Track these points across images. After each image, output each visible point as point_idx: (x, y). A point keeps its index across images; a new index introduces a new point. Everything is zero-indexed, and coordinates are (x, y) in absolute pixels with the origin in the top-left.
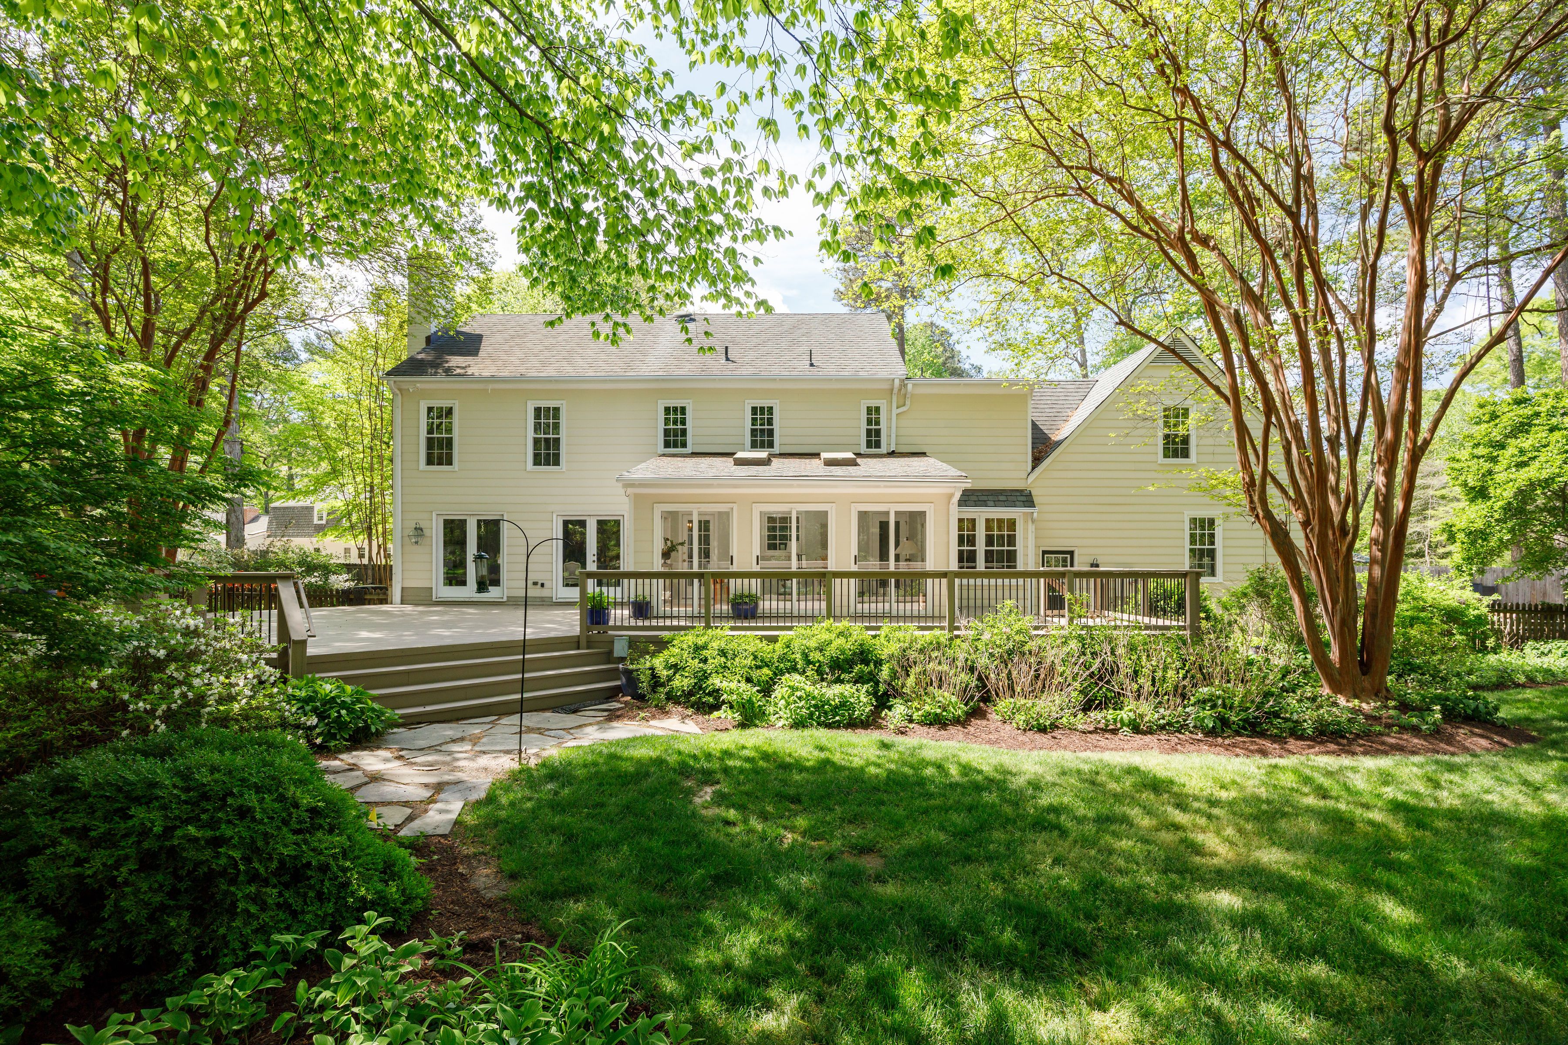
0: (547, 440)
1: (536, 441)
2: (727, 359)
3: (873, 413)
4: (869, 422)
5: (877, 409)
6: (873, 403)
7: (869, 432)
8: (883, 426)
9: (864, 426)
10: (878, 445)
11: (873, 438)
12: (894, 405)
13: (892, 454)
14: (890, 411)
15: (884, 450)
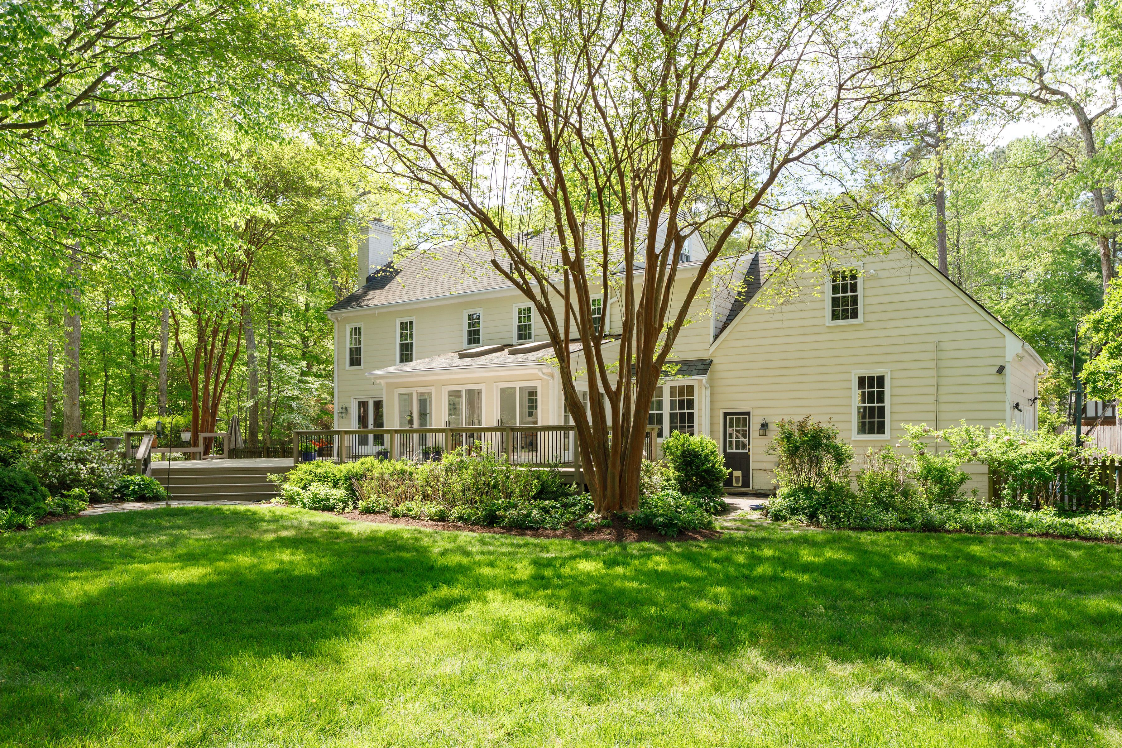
0: (407, 344)
1: (402, 345)
4: (594, 312)
11: (597, 325)
12: (608, 297)
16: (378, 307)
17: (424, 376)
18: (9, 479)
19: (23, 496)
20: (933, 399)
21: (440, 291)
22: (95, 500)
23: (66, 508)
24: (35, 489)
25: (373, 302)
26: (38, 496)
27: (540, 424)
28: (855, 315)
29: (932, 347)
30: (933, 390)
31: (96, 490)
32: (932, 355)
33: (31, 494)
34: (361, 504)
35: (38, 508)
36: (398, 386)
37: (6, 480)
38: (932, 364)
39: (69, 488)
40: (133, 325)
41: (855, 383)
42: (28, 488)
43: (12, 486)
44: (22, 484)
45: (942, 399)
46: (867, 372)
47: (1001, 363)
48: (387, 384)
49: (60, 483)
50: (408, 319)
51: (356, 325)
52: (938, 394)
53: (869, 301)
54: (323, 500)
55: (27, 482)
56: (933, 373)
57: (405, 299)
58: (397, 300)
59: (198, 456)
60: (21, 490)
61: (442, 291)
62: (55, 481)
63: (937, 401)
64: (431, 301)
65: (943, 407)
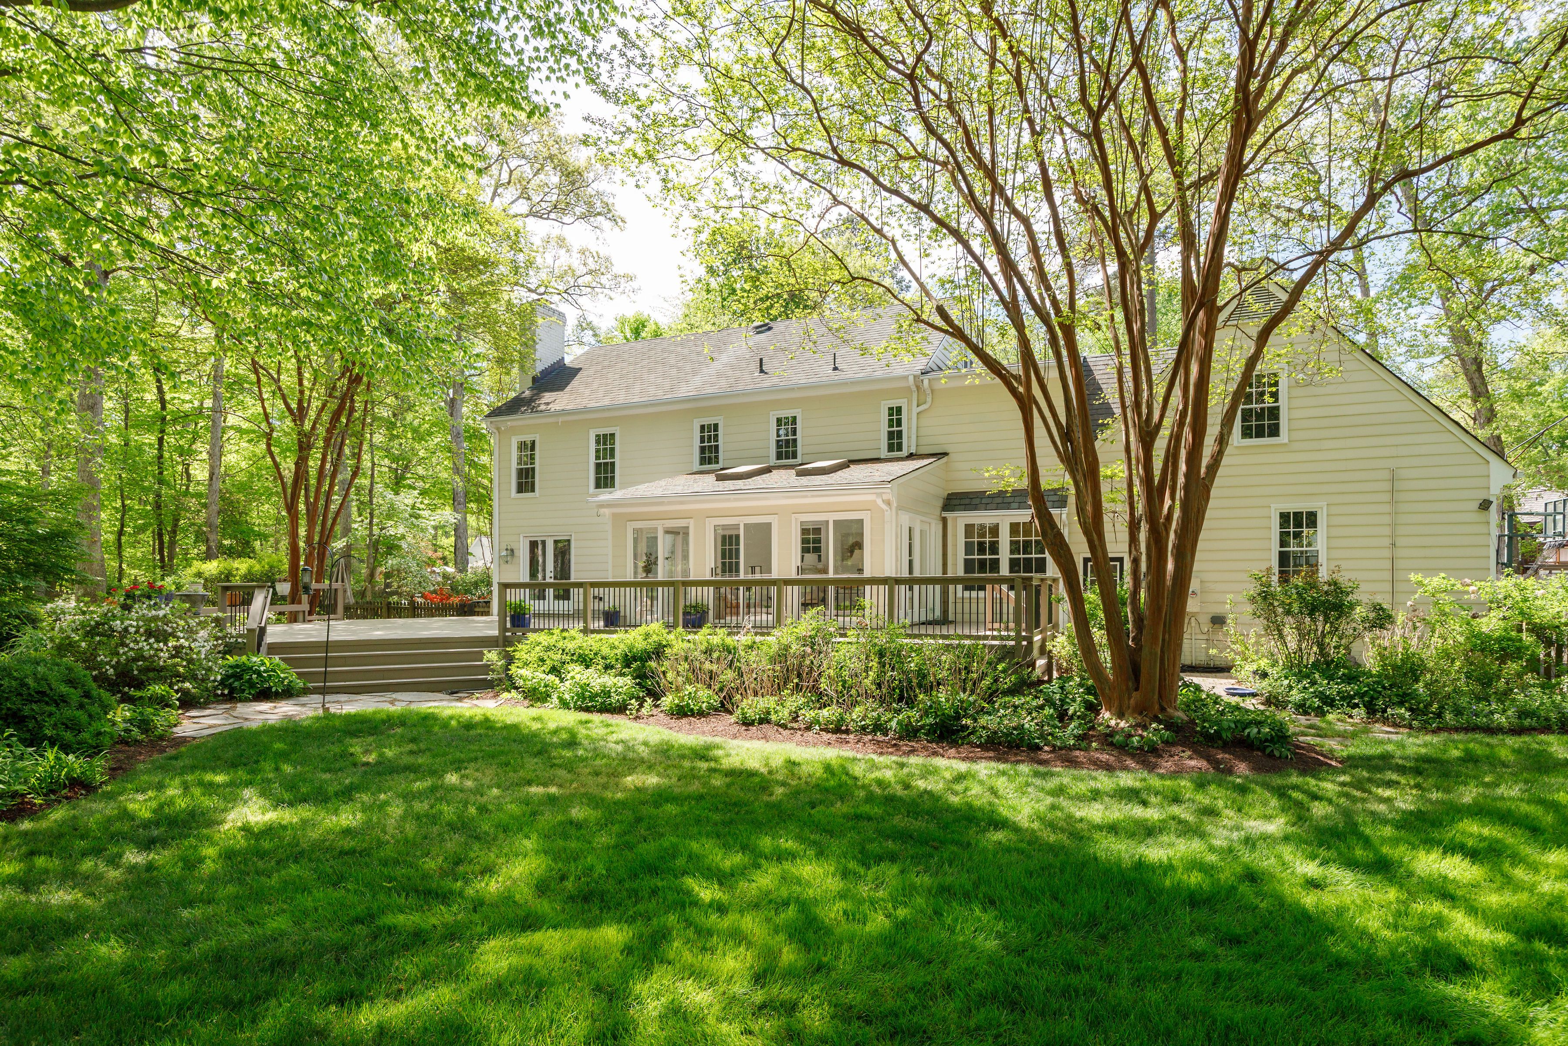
0: (606, 464)
1: (598, 466)
2: (762, 371)
3: (895, 413)
4: (891, 423)
5: (899, 410)
6: (894, 403)
7: (891, 435)
8: (904, 428)
9: (885, 428)
10: (900, 449)
11: (895, 440)
12: (915, 403)
13: (911, 456)
14: (909, 410)
15: (905, 453)
16: (563, 412)
17: (682, 503)
18: (37, 680)
19: (68, 712)
20: (1387, 542)
21: (655, 393)
22: (188, 702)
23: (145, 725)
24: (87, 695)
25: (553, 407)
26: (95, 709)
27: (867, 574)
28: (1274, 431)
29: (1386, 475)
30: (1387, 531)
31: (187, 685)
32: (1387, 486)
33: (81, 706)
34: (668, 701)
35: (99, 734)
36: (633, 518)
37: (30, 681)
38: (1387, 497)
39: (140, 685)
40: (161, 440)
41: (1276, 521)
42: (74, 695)
43: (43, 693)
44: (64, 689)
45: (1400, 542)
46: (1292, 507)
47: (1483, 495)
48: (614, 515)
49: (118, 675)
50: (608, 431)
51: (528, 438)
52: (1393, 536)
53: (1297, 414)
54: (597, 695)
55: (71, 682)
56: (1387, 508)
57: (606, 402)
58: (593, 404)
59: (301, 617)
60: (62, 701)
61: (660, 393)
62: (111, 671)
63: (1394, 545)
64: (646, 406)
65: (1399, 553)
